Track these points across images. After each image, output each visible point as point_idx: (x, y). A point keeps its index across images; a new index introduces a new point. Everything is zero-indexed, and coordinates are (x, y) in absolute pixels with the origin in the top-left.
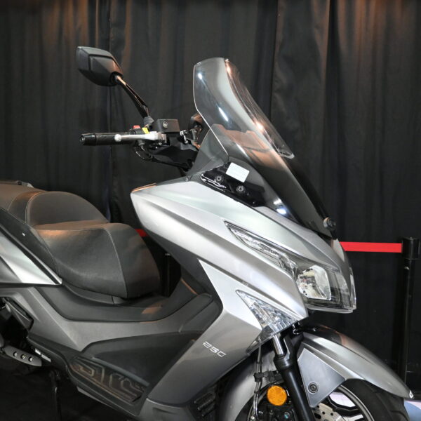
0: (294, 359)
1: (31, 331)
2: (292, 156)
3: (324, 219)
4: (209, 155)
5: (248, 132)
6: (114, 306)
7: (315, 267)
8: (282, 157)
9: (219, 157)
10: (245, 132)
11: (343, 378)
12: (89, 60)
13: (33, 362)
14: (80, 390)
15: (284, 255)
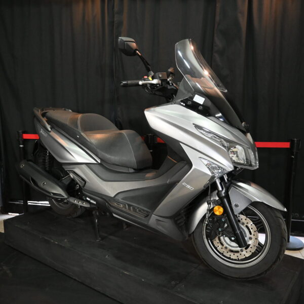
0: (227, 192)
1: (85, 188)
2: (226, 91)
3: (242, 122)
4: (184, 91)
5: (202, 78)
6: (129, 173)
7: (237, 146)
8: (221, 92)
9: (189, 92)
10: (200, 78)
11: (251, 201)
12: (124, 44)
13: (85, 205)
14: (114, 215)
15: (222, 140)
